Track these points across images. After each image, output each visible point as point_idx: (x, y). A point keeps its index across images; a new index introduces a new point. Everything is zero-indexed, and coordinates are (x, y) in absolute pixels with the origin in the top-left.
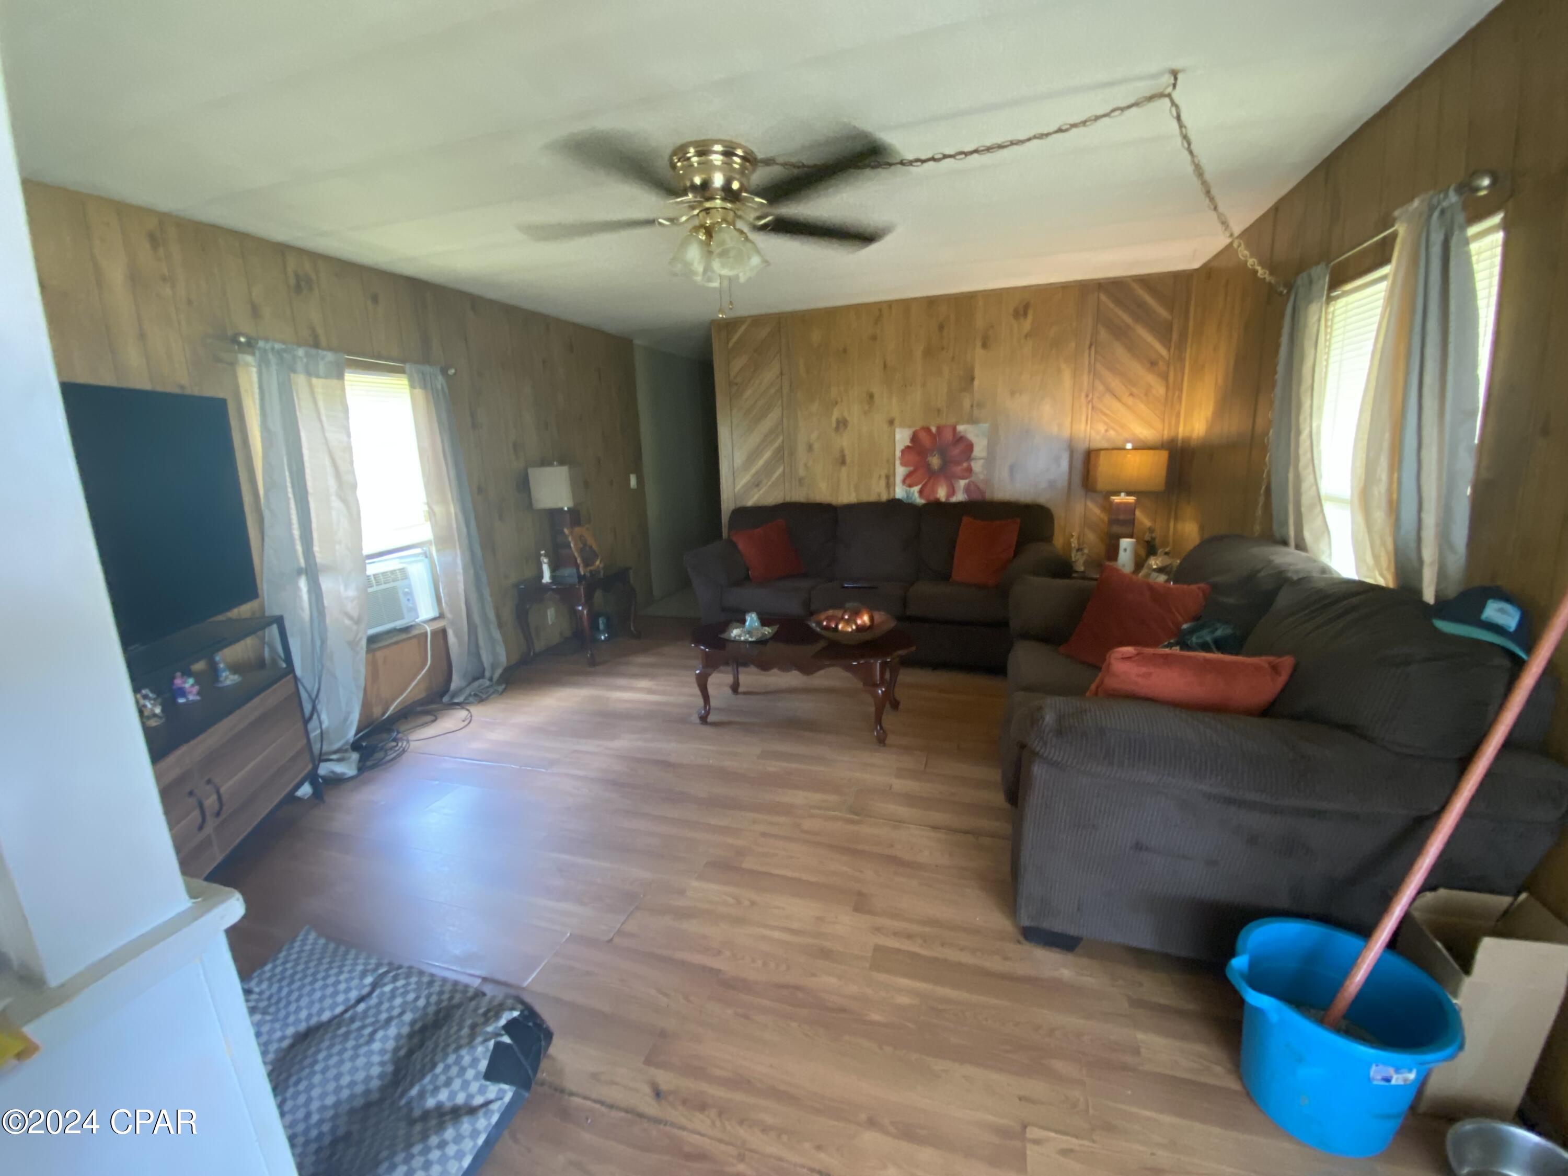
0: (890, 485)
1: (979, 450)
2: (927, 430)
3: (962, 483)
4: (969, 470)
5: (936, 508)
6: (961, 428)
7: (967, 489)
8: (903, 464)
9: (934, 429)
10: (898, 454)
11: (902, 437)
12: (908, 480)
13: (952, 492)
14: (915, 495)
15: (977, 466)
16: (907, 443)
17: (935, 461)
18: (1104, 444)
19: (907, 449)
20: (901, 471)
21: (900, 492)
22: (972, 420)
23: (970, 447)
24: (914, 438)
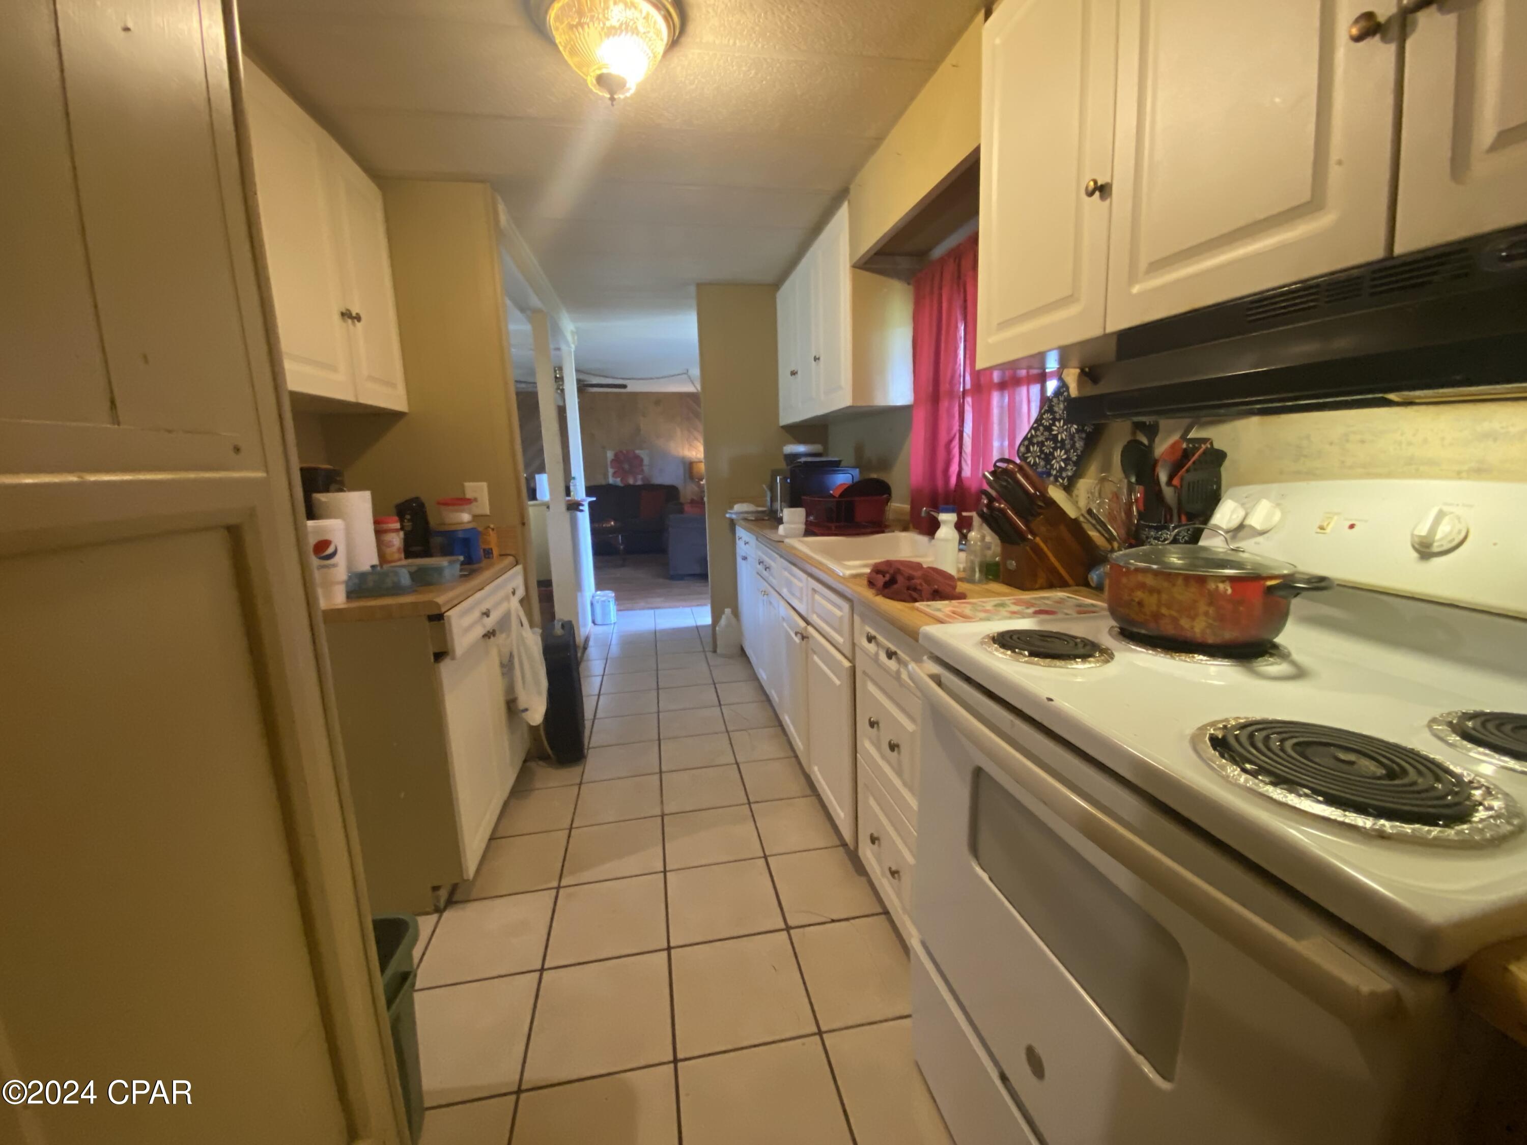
0: (606, 475)
1: (646, 461)
2: (621, 452)
3: (640, 477)
4: (642, 470)
5: (628, 487)
6: (637, 452)
7: (643, 479)
8: (612, 467)
9: (625, 452)
10: (609, 463)
11: (610, 455)
12: (615, 474)
13: (636, 480)
14: (618, 482)
15: (646, 469)
16: (613, 458)
17: (626, 466)
18: (696, 460)
19: (613, 461)
20: (611, 471)
21: (611, 480)
22: (641, 448)
23: (642, 460)
24: (616, 455)
